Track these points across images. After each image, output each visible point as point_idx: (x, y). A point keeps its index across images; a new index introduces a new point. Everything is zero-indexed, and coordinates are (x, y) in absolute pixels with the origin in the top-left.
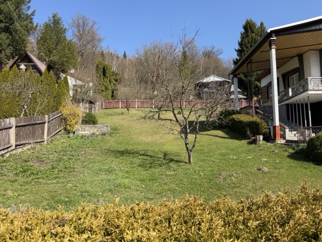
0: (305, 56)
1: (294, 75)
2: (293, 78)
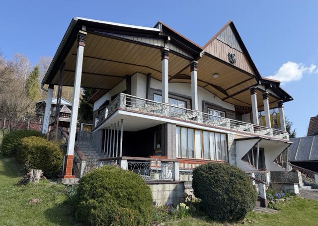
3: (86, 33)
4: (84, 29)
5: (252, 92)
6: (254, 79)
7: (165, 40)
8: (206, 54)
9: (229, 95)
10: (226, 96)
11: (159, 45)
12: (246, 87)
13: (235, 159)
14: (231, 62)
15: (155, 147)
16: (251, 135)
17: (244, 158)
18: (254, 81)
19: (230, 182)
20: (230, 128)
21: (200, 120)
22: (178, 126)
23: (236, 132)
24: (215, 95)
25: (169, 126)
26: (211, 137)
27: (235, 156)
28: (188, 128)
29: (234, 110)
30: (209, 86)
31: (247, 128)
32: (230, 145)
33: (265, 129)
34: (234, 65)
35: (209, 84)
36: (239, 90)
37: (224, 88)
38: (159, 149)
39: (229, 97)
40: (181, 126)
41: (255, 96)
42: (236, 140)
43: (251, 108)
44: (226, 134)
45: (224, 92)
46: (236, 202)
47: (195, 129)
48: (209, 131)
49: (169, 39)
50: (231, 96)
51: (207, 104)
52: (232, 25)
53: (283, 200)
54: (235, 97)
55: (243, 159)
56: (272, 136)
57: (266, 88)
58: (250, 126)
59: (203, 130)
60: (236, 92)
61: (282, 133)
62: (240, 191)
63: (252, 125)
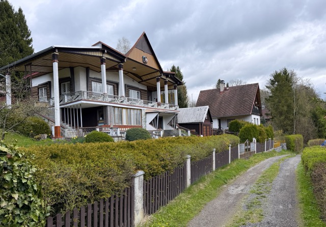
0: (75, 69)
1: (66, 83)
2: (65, 85)
3: (58, 54)
4: (57, 51)
5: (158, 80)
6: (159, 72)
7: (103, 52)
8: (128, 59)
10: (141, 81)
11: (100, 55)
12: (154, 76)
13: (145, 124)
14: (144, 63)
15: (98, 119)
16: (155, 109)
17: (151, 123)
18: (159, 74)
20: (143, 106)
21: (126, 102)
23: (147, 108)
24: (134, 79)
25: (108, 107)
26: (132, 112)
27: (146, 122)
28: (119, 107)
29: (146, 89)
30: (129, 73)
31: (153, 105)
35: (129, 72)
36: (150, 78)
37: (140, 75)
38: (101, 120)
39: (143, 81)
41: (159, 83)
42: (146, 113)
43: (156, 88)
44: (141, 110)
45: (140, 77)
47: (123, 108)
48: (131, 108)
49: (106, 51)
50: (145, 81)
51: (128, 86)
54: (148, 81)
55: (149, 124)
56: (168, 108)
57: (167, 77)
59: (127, 108)
60: (147, 78)
61: (175, 106)
63: (156, 103)
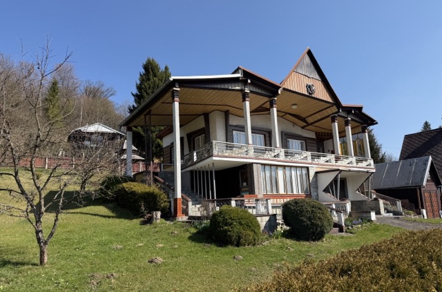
0: (211, 116)
1: (200, 137)
2: (199, 140)
3: (179, 89)
4: (177, 85)
5: (333, 121)
6: (335, 106)
7: (245, 83)
8: (284, 89)
9: (309, 122)
10: (305, 124)
11: (240, 88)
12: (327, 115)
13: (317, 192)
14: (310, 93)
15: (240, 186)
16: (333, 166)
17: (326, 190)
19: (312, 212)
20: (310, 161)
21: (282, 157)
22: (262, 164)
23: (317, 164)
25: (255, 166)
26: (293, 172)
27: (317, 188)
28: (271, 165)
30: (288, 115)
31: (328, 159)
32: (311, 178)
33: (347, 158)
34: (313, 96)
35: (287, 113)
36: (319, 118)
37: (304, 116)
38: (245, 187)
39: (308, 125)
40: (264, 165)
41: (336, 124)
42: (317, 173)
44: (308, 168)
45: (303, 120)
46: (317, 226)
47: (277, 166)
48: (291, 167)
49: (249, 81)
50: (312, 124)
51: (286, 134)
52: (310, 53)
53: (360, 226)
54: (316, 124)
55: (324, 191)
56: (355, 165)
57: (348, 114)
58: (331, 157)
59: (284, 166)
61: (366, 160)
62: (319, 218)
63: (333, 155)
